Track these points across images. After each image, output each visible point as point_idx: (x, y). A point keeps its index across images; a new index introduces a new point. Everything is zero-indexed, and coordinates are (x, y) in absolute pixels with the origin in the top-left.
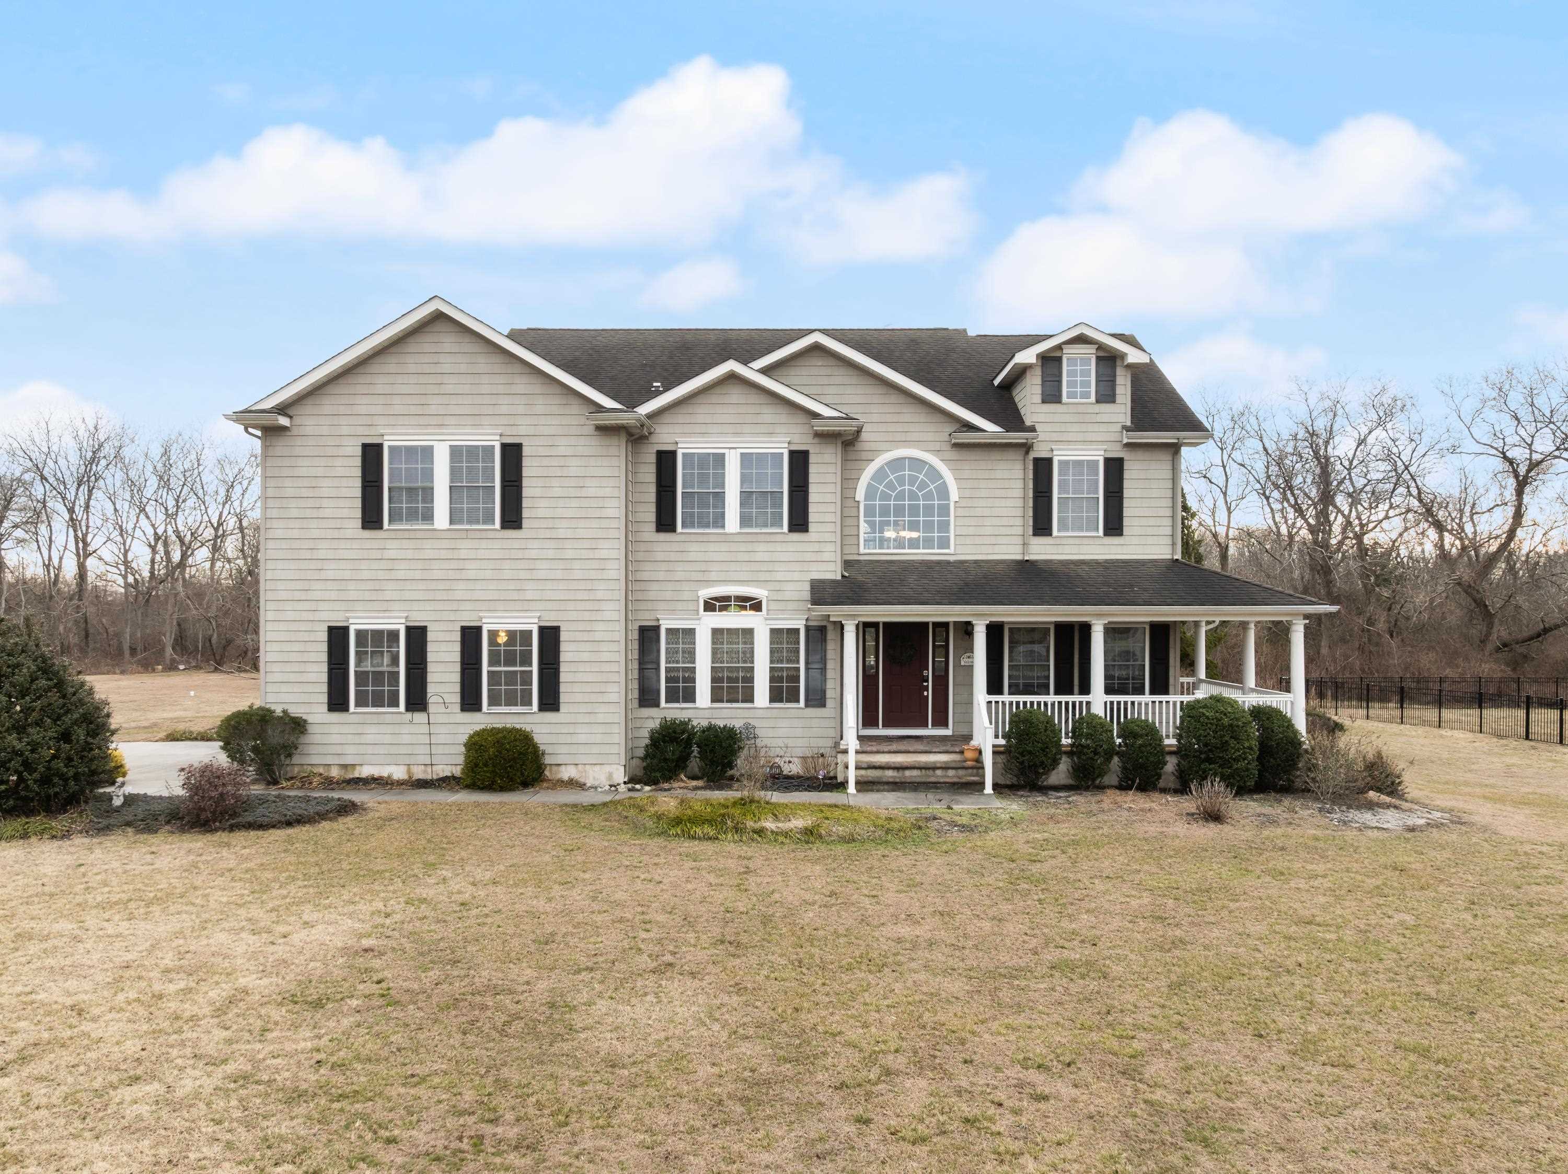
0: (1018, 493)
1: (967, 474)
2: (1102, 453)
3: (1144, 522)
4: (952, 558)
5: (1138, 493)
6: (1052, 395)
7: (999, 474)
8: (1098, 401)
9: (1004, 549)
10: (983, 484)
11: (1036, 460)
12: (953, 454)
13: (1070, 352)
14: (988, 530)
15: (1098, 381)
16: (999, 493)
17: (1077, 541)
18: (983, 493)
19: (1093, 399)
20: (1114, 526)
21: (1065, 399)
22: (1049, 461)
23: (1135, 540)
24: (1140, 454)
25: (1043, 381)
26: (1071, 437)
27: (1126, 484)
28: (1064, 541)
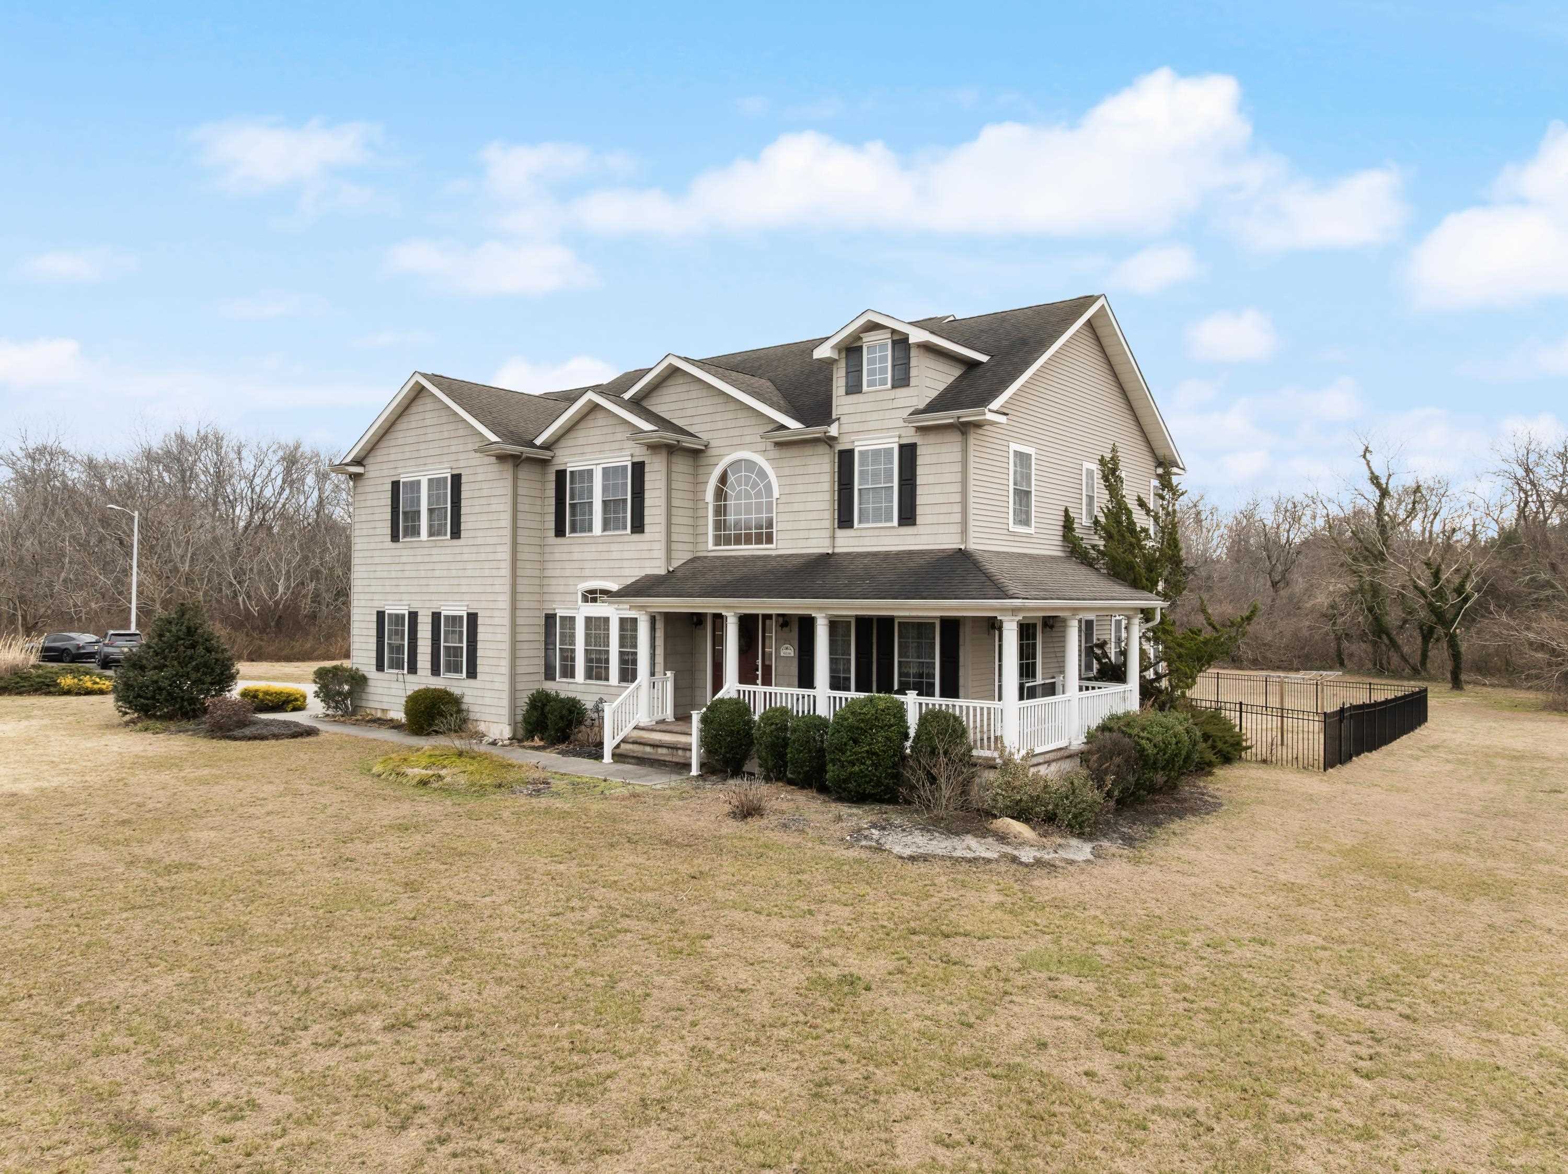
0: (826, 486)
1: (787, 471)
2: (897, 439)
3: (937, 509)
4: (774, 553)
5: (931, 479)
6: (854, 388)
7: (811, 469)
8: (893, 387)
9: (813, 542)
10: (799, 480)
11: (841, 453)
12: (774, 453)
13: (869, 339)
14: (803, 525)
15: (894, 366)
16: (811, 488)
17: (876, 532)
18: (800, 488)
19: (889, 385)
20: (908, 516)
21: (865, 388)
22: (851, 452)
23: (928, 529)
24: (932, 438)
25: (847, 373)
26: (872, 426)
27: (920, 470)
28: (864, 533)
